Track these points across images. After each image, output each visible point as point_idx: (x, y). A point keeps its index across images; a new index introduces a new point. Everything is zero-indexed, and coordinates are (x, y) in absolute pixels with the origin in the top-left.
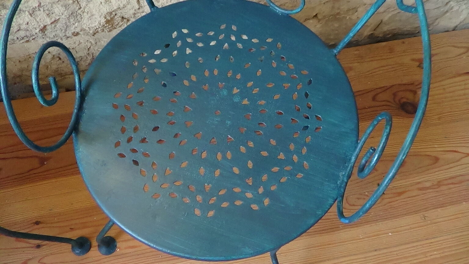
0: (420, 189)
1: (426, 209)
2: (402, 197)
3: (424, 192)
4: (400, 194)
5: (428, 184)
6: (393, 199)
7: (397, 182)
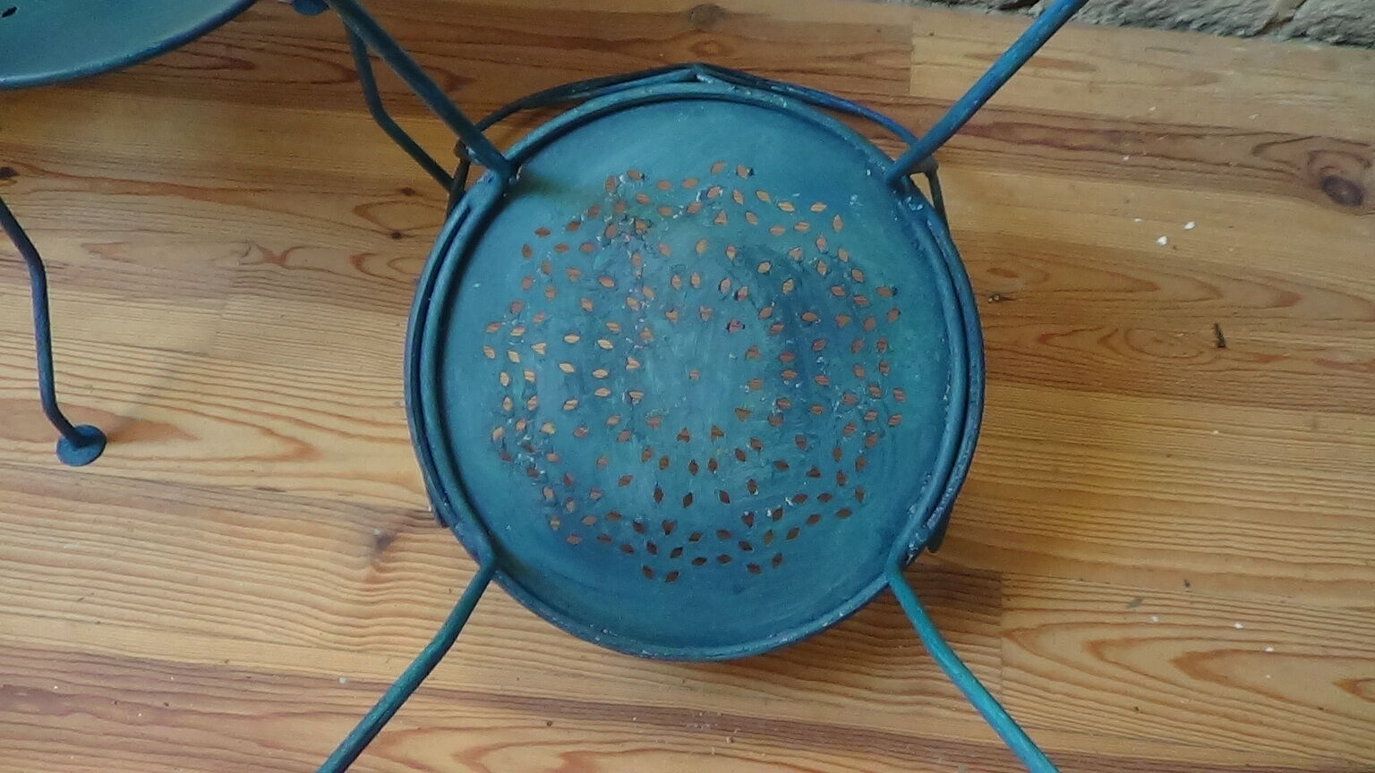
0: (1320, 362)
1: (1328, 408)
2: (1267, 366)
3: (1332, 371)
4: (1267, 359)
5: (1344, 358)
6: (1242, 365)
7: (1265, 334)
